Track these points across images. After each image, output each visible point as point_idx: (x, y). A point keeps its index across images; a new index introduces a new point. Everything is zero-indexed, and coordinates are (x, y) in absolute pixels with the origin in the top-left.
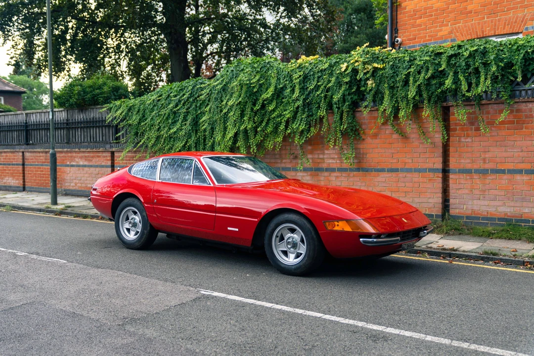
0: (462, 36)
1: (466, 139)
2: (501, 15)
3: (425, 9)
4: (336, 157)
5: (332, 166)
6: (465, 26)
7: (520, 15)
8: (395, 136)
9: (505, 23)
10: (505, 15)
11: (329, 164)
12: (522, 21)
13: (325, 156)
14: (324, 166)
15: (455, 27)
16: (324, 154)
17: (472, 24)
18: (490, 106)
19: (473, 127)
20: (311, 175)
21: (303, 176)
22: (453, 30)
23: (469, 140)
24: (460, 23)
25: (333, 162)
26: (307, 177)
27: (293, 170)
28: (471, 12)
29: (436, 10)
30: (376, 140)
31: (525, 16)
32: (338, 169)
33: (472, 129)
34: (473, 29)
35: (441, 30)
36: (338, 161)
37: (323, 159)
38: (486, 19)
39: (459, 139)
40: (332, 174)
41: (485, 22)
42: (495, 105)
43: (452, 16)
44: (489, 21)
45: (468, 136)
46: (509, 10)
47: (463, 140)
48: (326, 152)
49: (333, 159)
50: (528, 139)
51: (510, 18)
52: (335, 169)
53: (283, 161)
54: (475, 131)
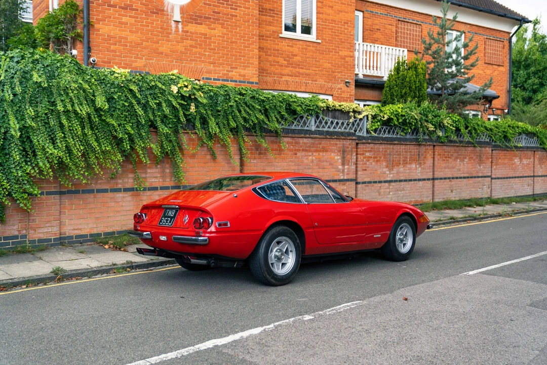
0: (155, 71)
1: (254, 160)
2: (186, 63)
3: (120, 37)
4: (159, 175)
5: (154, 185)
6: (158, 65)
7: (199, 67)
8: (209, 157)
9: (189, 70)
10: (189, 63)
11: (151, 184)
12: (200, 72)
13: (148, 175)
14: (147, 185)
15: (149, 63)
16: (146, 173)
17: (163, 64)
18: (266, 137)
19: (258, 152)
20: (132, 195)
21: (123, 197)
22: (147, 64)
23: (255, 161)
24: (153, 60)
25: (156, 181)
26: (127, 198)
27: (110, 192)
28: (162, 53)
29: (131, 42)
30: (194, 160)
31: (202, 68)
32: (160, 187)
33: (257, 154)
34: (164, 67)
35: (136, 62)
36: (160, 180)
37: (145, 178)
38: (174, 63)
39: (250, 160)
40: (154, 193)
41: (174, 65)
42: (269, 137)
43: (145, 51)
44: (177, 65)
45: (255, 158)
46: (191, 60)
47: (252, 161)
48: (149, 171)
49: (156, 177)
50: (284, 161)
51: (192, 67)
52: (158, 187)
53: (99, 182)
54: (259, 154)
